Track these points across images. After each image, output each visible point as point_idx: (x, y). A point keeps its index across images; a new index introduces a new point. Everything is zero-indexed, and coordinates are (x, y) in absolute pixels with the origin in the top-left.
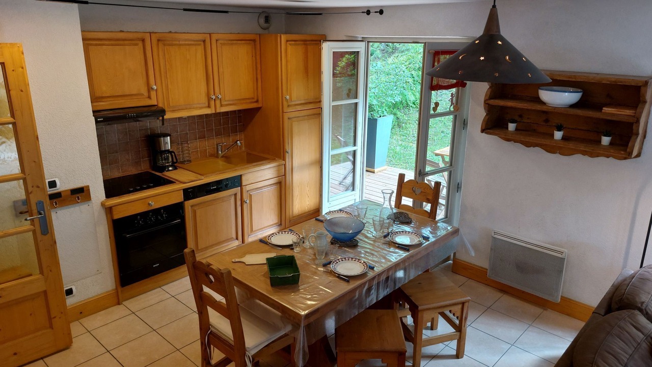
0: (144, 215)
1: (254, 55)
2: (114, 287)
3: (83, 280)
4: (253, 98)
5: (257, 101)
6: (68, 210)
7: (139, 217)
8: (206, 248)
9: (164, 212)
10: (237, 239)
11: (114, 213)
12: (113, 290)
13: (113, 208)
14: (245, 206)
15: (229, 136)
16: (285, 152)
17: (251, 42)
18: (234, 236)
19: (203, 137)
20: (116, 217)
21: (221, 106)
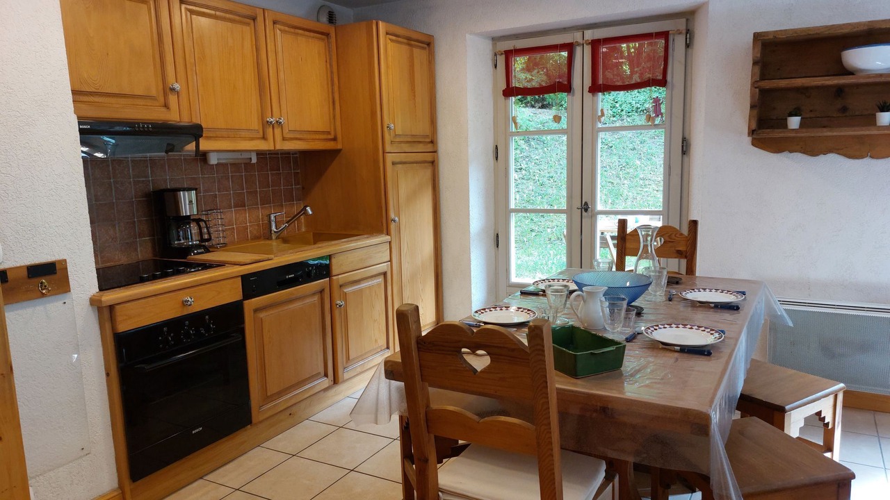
0: (174, 325)
1: (328, 61)
2: (116, 485)
3: (52, 474)
4: (329, 133)
5: (335, 139)
6: (20, 312)
7: (165, 329)
8: (280, 393)
9: (210, 319)
10: (326, 375)
11: (119, 319)
12: (114, 490)
13: (117, 307)
14: (337, 313)
15: (282, 206)
16: (388, 221)
17: (323, 37)
18: (322, 370)
19: (241, 205)
20: (123, 327)
21: (284, 139)
